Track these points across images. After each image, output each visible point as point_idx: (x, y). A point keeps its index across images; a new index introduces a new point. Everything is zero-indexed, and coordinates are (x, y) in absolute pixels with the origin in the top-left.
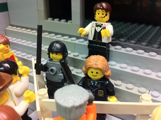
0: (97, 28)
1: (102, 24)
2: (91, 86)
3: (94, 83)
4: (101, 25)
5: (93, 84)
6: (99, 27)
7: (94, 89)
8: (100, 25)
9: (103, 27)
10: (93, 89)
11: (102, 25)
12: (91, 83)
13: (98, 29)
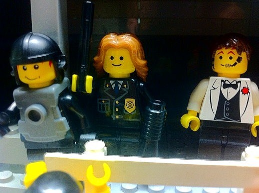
0: (224, 91)
1: (240, 82)
2: (111, 91)
3: (117, 84)
4: (237, 82)
5: (113, 86)
6: (231, 89)
7: (116, 98)
8: (235, 83)
9: (242, 88)
10: (114, 98)
11: (239, 84)
12: (110, 86)
13: (230, 94)
